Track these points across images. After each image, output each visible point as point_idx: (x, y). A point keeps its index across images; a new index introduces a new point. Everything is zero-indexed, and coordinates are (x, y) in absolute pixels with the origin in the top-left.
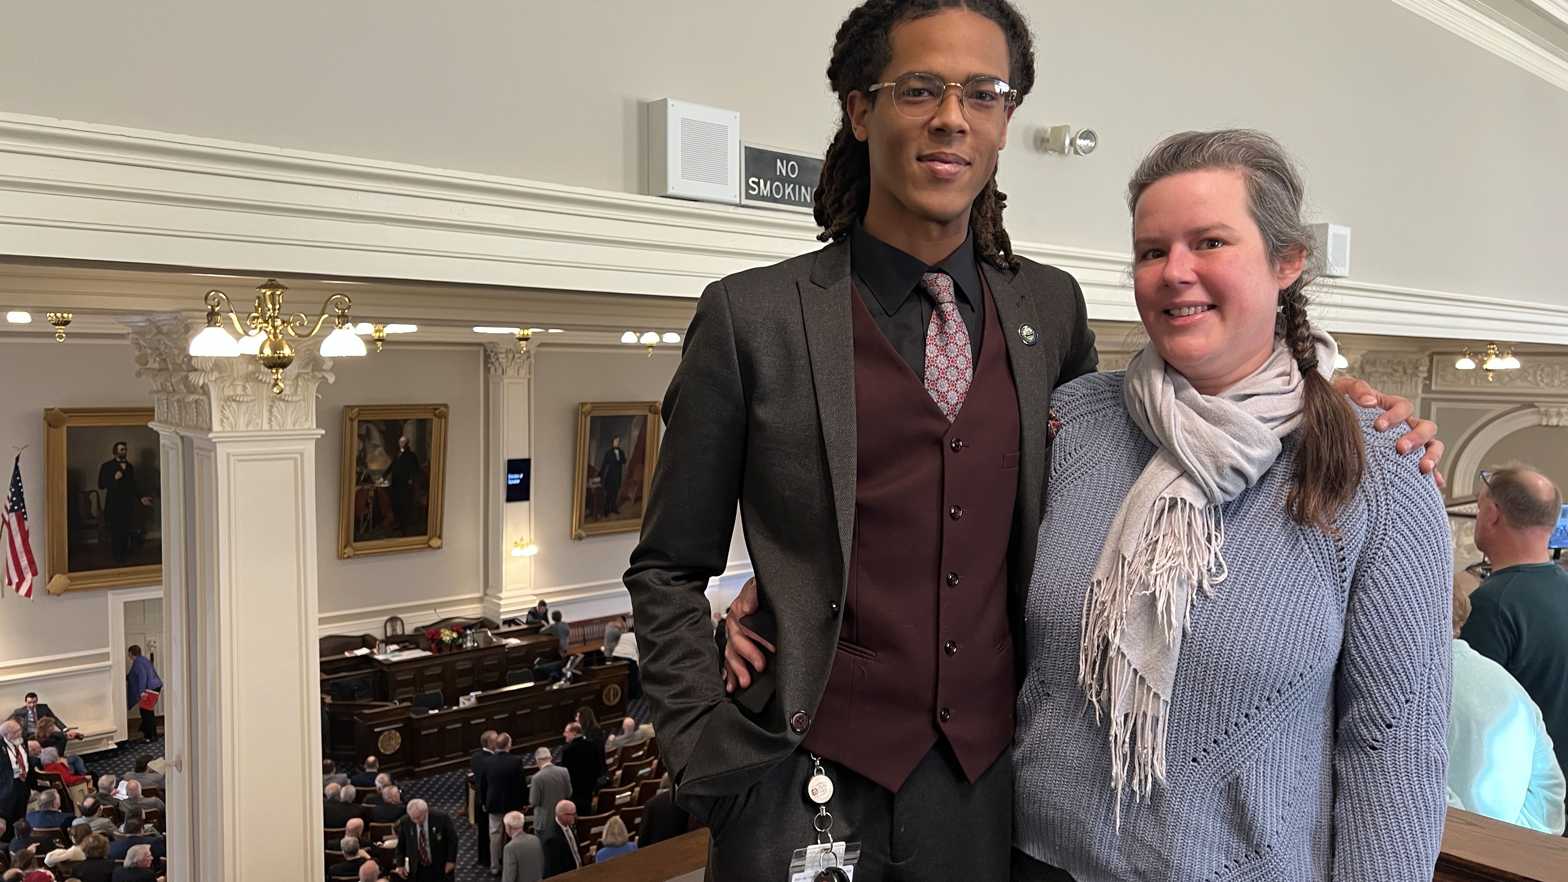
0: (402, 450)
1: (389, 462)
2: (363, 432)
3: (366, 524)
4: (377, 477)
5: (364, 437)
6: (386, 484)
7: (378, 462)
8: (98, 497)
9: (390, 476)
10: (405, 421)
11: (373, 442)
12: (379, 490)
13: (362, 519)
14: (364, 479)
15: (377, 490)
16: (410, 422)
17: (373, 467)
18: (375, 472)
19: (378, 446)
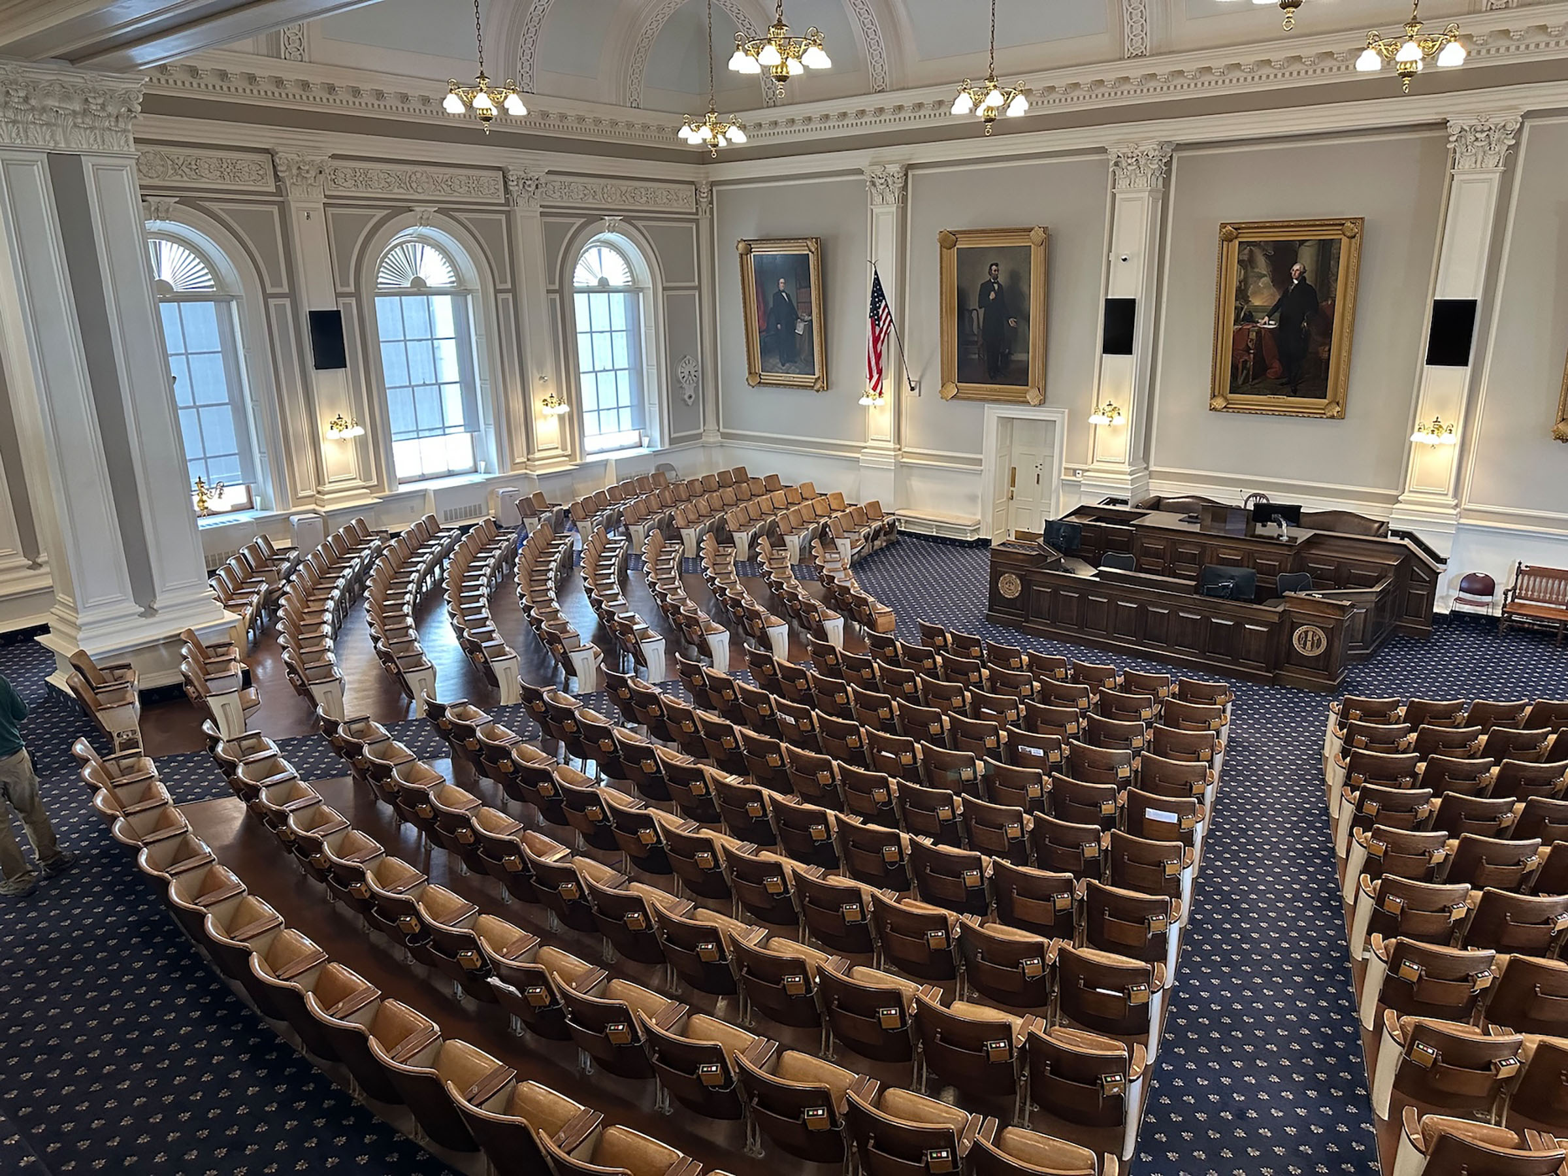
0: (1296, 282)
1: (1278, 297)
2: (1246, 258)
3: (1245, 372)
4: (1260, 315)
5: (1246, 264)
6: (1272, 325)
7: (1263, 296)
8: (978, 315)
9: (1277, 315)
10: (1302, 242)
11: (1256, 270)
12: (1263, 331)
13: (1240, 366)
14: (1245, 317)
15: (1259, 332)
16: (1307, 244)
17: (1257, 302)
18: (1258, 309)
19: (1265, 276)
